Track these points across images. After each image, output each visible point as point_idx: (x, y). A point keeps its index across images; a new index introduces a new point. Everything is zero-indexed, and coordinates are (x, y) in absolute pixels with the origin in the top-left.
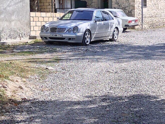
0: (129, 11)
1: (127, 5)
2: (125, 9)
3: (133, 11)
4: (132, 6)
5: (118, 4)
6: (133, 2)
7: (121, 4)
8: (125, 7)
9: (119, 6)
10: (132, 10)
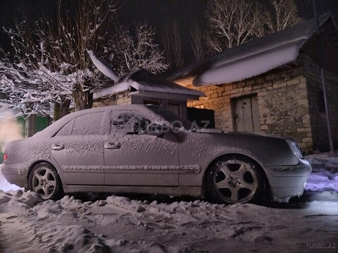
0: (295, 119)
1: (289, 106)
2: (286, 115)
3: (305, 116)
4: (304, 107)
5: (271, 106)
6: (303, 99)
7: (278, 107)
8: (287, 112)
9: (273, 110)
10: (303, 116)
